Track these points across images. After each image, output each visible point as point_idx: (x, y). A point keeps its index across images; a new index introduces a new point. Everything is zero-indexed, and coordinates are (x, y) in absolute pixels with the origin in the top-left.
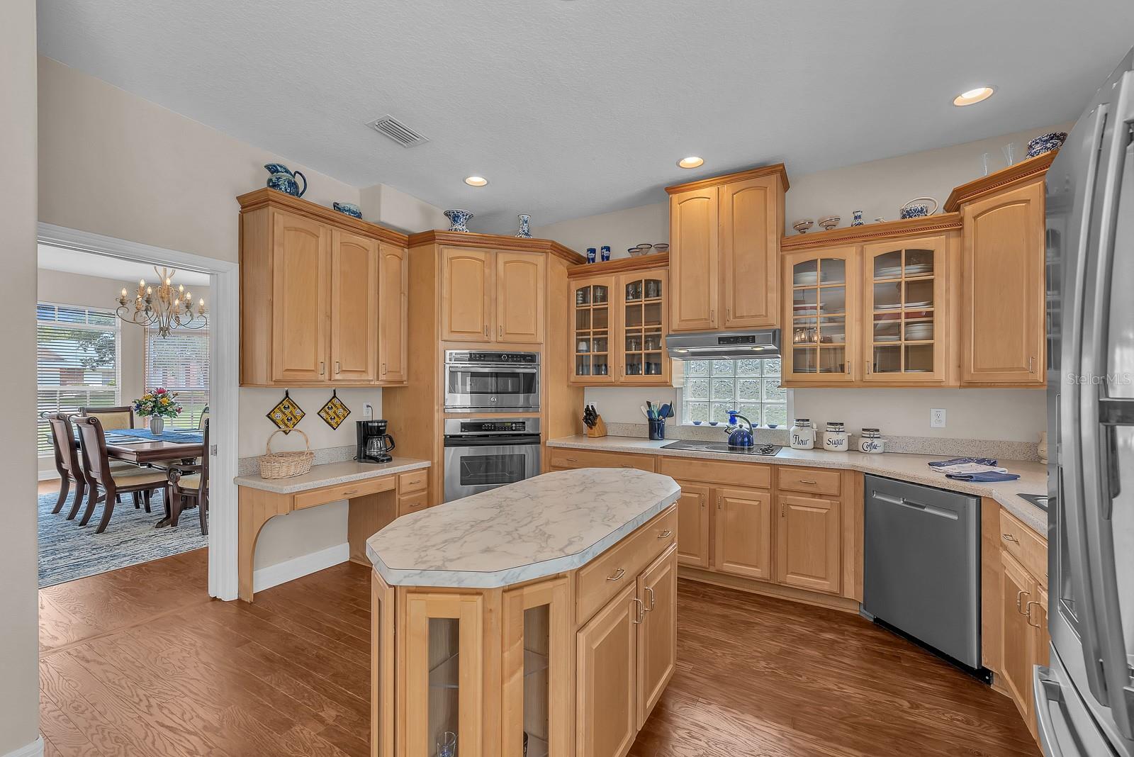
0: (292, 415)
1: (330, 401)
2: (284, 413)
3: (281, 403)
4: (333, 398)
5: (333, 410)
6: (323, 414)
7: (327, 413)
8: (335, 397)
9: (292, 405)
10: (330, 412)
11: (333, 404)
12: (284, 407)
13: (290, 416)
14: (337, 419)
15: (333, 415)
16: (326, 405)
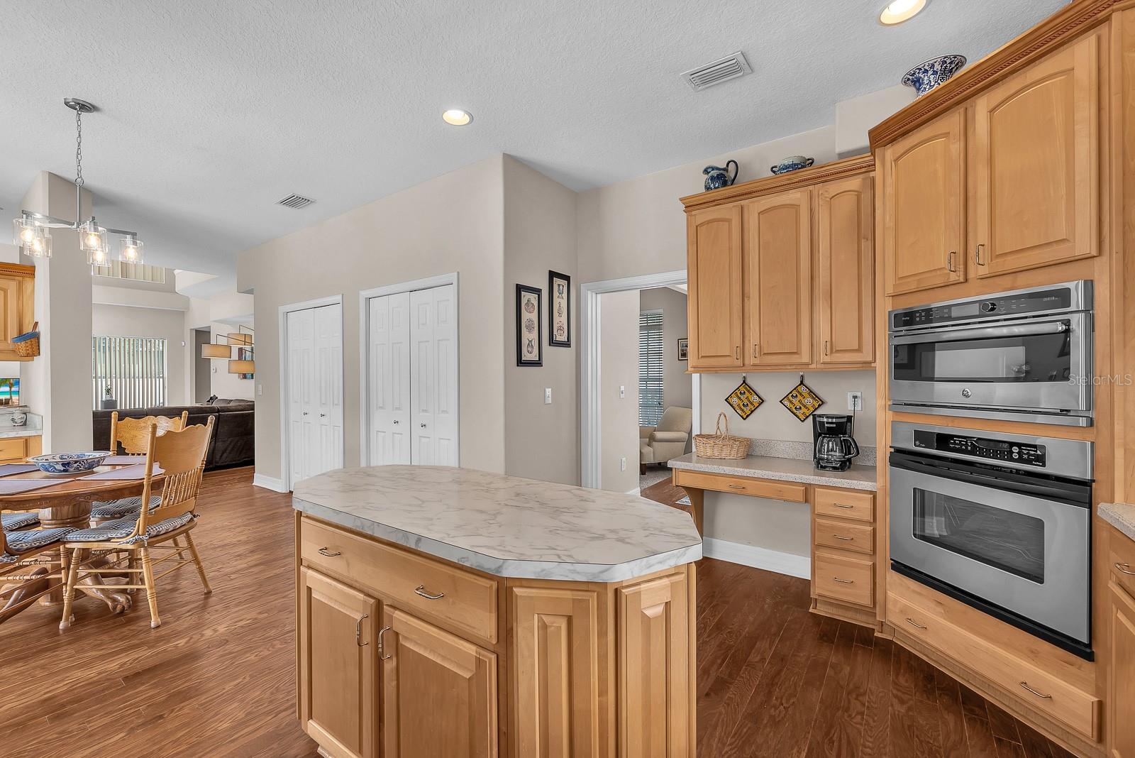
0: (749, 401)
1: (795, 389)
2: (740, 398)
3: (738, 388)
4: (800, 385)
5: (798, 399)
6: (786, 402)
7: (791, 402)
8: (802, 383)
9: (748, 391)
10: (794, 400)
11: (798, 392)
12: (740, 393)
13: (746, 402)
14: (804, 410)
15: (798, 405)
16: (791, 393)
